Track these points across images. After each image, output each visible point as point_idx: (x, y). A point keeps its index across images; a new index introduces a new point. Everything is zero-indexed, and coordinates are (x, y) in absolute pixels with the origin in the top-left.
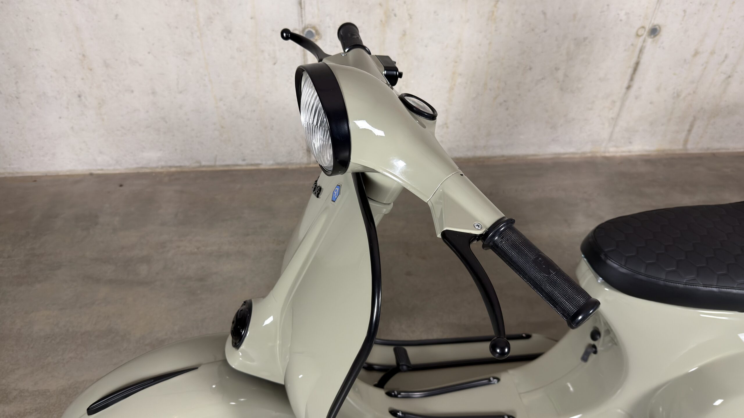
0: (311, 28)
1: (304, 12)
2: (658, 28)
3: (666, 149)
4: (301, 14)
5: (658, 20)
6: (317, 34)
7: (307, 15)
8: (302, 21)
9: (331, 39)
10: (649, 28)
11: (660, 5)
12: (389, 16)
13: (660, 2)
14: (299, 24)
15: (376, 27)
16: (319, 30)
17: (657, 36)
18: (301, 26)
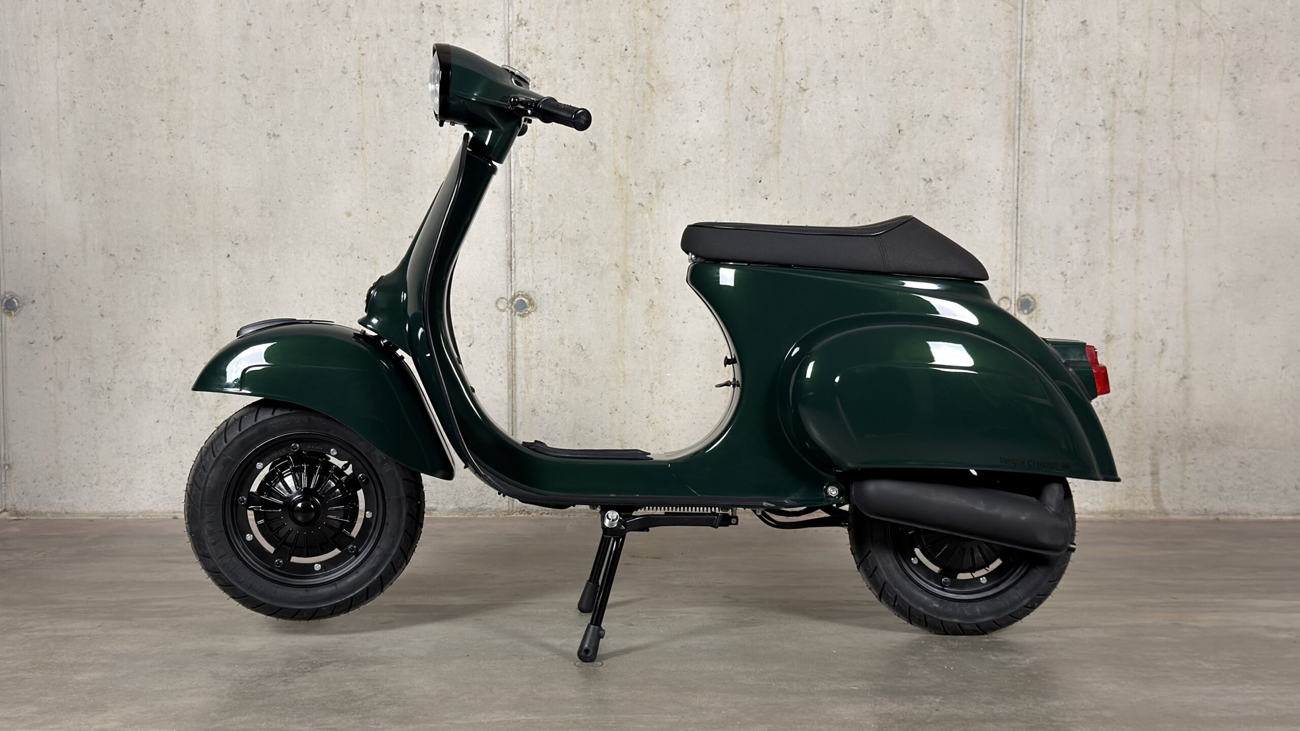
0: (522, 295)
1: (515, 276)
2: (1031, 300)
3: (1125, 508)
4: (510, 277)
5: (1027, 287)
6: (531, 304)
7: (518, 278)
8: (511, 286)
9: (549, 311)
10: (1015, 298)
11: (1021, 266)
12: (628, 280)
13: (1020, 261)
14: (508, 291)
15: (612, 295)
16: (533, 298)
17: (1032, 310)
18: (510, 293)
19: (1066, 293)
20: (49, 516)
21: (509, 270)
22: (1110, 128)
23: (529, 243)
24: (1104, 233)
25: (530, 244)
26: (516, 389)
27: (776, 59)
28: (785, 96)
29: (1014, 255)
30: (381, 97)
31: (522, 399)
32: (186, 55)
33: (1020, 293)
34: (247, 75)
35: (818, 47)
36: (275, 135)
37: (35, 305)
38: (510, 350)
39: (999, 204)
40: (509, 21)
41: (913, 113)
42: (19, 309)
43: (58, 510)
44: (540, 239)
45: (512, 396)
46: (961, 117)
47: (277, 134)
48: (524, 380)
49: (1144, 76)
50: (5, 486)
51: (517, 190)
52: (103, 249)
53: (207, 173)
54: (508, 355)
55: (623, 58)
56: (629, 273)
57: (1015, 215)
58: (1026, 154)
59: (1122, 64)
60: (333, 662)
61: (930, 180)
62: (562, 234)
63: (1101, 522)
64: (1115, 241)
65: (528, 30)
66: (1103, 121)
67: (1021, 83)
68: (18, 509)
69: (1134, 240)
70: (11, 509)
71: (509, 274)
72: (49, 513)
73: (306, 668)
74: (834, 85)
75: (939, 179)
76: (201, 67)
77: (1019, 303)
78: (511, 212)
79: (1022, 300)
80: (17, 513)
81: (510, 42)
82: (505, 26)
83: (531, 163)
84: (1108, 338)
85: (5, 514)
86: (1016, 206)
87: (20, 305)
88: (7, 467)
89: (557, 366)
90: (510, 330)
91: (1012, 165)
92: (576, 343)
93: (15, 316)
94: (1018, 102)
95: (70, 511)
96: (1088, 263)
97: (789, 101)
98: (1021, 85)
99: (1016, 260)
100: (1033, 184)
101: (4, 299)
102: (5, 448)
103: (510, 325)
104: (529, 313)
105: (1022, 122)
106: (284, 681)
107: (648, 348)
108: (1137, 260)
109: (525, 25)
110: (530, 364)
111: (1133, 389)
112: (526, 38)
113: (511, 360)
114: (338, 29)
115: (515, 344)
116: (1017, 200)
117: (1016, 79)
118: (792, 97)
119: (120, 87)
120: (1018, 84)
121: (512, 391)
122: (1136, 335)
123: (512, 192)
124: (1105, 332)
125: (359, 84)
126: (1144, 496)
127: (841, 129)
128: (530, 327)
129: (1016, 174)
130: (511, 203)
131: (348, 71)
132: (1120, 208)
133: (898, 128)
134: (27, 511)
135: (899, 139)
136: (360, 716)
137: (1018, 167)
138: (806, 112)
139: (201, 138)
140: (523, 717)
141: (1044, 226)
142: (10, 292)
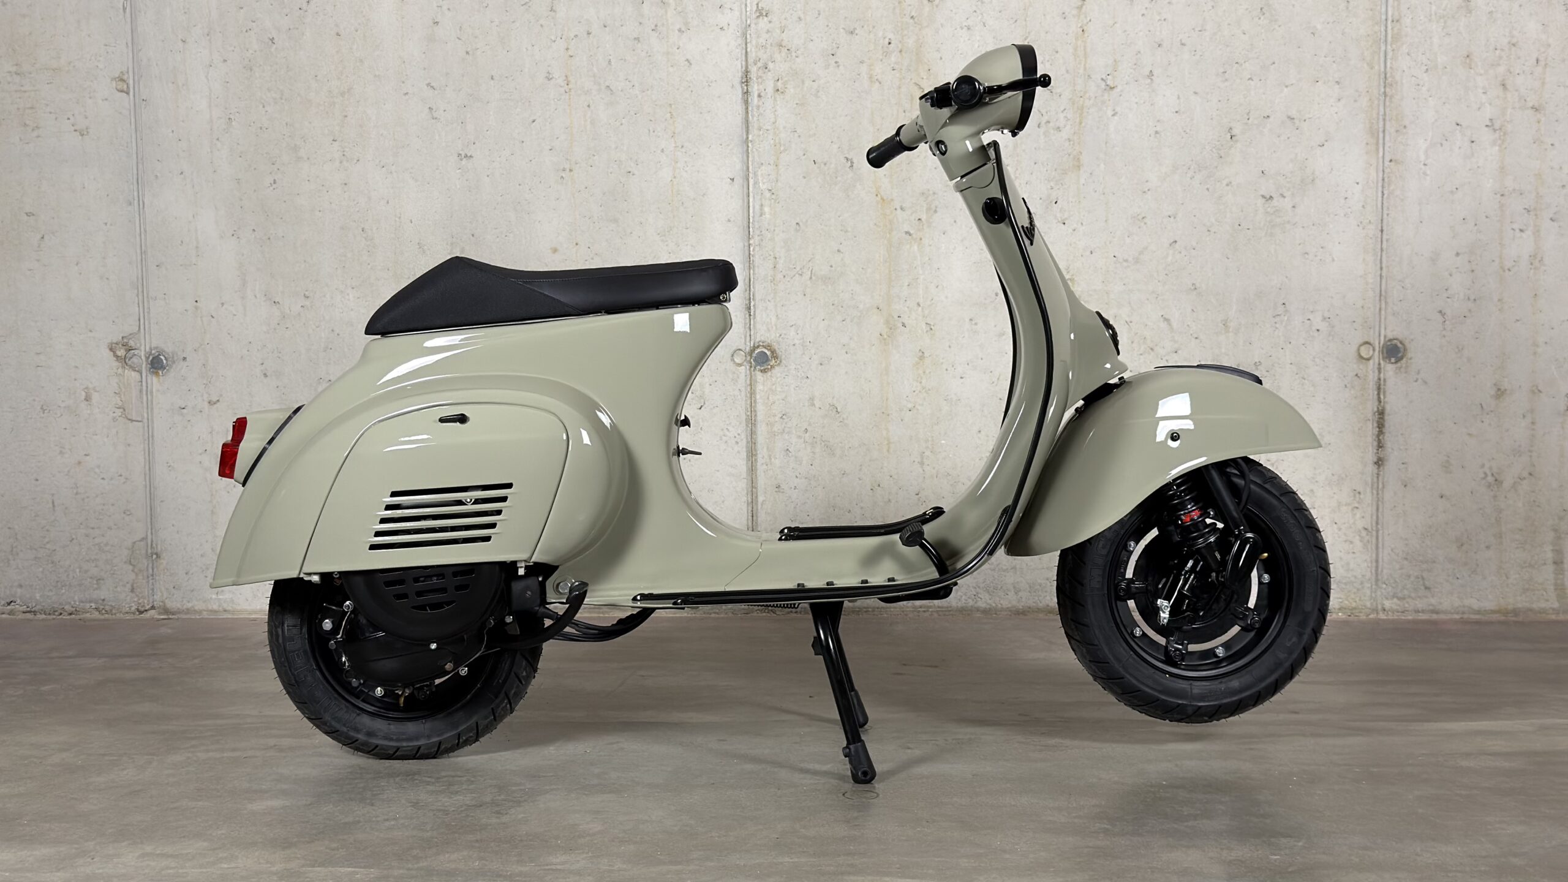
1: (754, 322)
2: (1399, 345)
3: (1520, 606)
4: (748, 325)
5: (1394, 330)
6: (774, 357)
7: (758, 326)
8: (750, 335)
9: (796, 365)
10: (1379, 343)
11: (1386, 303)
12: (893, 326)
13: (1385, 298)
14: (745, 340)
15: (874, 345)
16: (777, 350)
17: (1401, 358)
18: (748, 344)
19: (1444, 336)
20: (205, 615)
21: (747, 316)
22: (1500, 129)
23: (771, 282)
24: (1493, 261)
25: (772, 284)
26: (756, 460)
27: (1075, 49)
28: (1087, 95)
29: (1378, 291)
30: (592, 107)
31: (764, 472)
32: (361, 61)
33: (1385, 337)
34: (431, 85)
35: (1128, 34)
36: (467, 156)
37: (186, 364)
38: (749, 413)
39: (1358, 225)
40: (746, 12)
41: (1248, 114)
42: (167, 368)
43: (215, 607)
44: (784, 277)
45: (752, 470)
46: (1310, 118)
47: (469, 155)
48: (765, 450)
49: (1542, 63)
50: (153, 579)
51: (757, 218)
52: (265, 295)
53: (388, 202)
54: (746, 419)
55: (886, 54)
56: (893, 317)
57: (1380, 240)
58: (1392, 163)
59: (1513, 49)
60: (552, 790)
61: (1271, 197)
62: (812, 271)
63: (1491, 623)
64: (1507, 271)
65: (770, 22)
66: (1491, 120)
67: (1386, 74)
68: (170, 605)
69: (1531, 269)
70: (160, 606)
71: (748, 321)
72: (205, 611)
73: (521, 797)
74: (1149, 80)
75: (1283, 196)
76: (379, 75)
77: (1385, 352)
78: (749, 245)
79: (1389, 345)
80: (166, 611)
81: (748, 36)
82: (741, 18)
83: (774, 184)
84: (1499, 393)
85: (153, 612)
86: (1380, 228)
87: (170, 363)
88: (154, 556)
89: (806, 433)
90: (749, 389)
91: (1375, 174)
92: (829, 404)
93: (163, 376)
94: (1382, 98)
95: (229, 608)
96: (1472, 298)
97: (1091, 102)
98: (1386, 77)
99: (1381, 295)
100: (1402, 200)
101: (149, 355)
102: (152, 534)
103: (748, 382)
104: (772, 367)
105: (1388, 124)
106: (498, 813)
107: (918, 410)
108: (1536, 295)
109: (766, 16)
110: (773, 430)
111: (1531, 456)
112: (768, 31)
113: (750, 425)
114: (542, 26)
115: (755, 406)
116: (1382, 220)
117: (1380, 70)
118: (1096, 97)
119: (283, 101)
120: (1383, 76)
121: (752, 462)
122: (1534, 388)
123: (751, 221)
124: (1495, 385)
125: (566, 92)
126: (1545, 590)
127: (1157, 135)
128: (774, 384)
129: (1380, 189)
130: (749, 234)
131: (554, 76)
132: (1513, 229)
133: (1230, 133)
134: (178, 609)
135: (1230, 148)
136: (590, 854)
137: (1383, 180)
138: (1113, 115)
139: (380, 161)
140: (787, 859)
141: (1416, 253)
142: (157, 348)
